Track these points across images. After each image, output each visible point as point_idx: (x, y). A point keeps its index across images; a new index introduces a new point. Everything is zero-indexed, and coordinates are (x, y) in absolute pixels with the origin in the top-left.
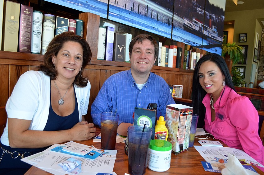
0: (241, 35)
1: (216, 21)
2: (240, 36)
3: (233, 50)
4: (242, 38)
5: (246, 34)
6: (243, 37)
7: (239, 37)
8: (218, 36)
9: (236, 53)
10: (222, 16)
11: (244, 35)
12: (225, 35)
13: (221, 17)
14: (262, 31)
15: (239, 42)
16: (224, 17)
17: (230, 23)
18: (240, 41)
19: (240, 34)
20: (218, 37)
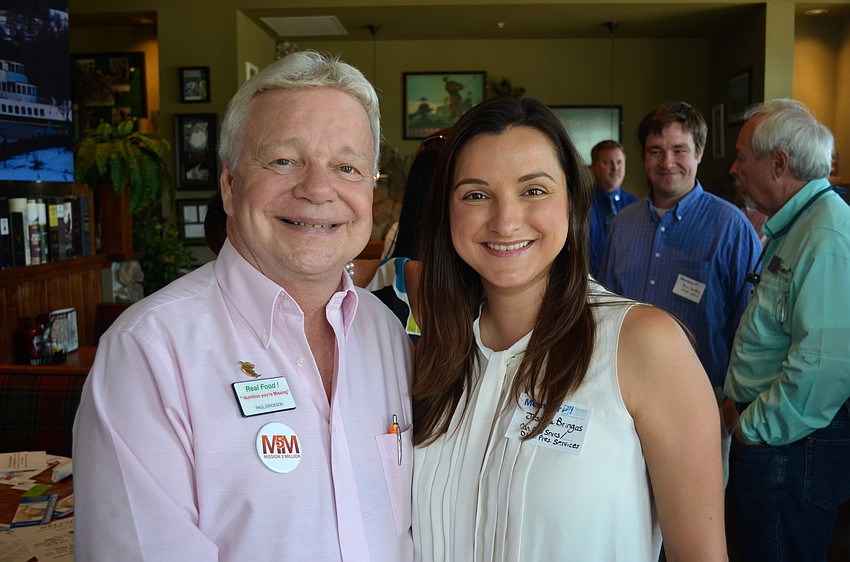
0: (188, 74)
1: (18, 36)
2: (185, 76)
3: (118, 153)
4: (194, 85)
5: (205, 71)
6: (195, 80)
7: (182, 82)
8: (38, 102)
9: (134, 165)
10: (53, 12)
11: (196, 74)
12: (132, 70)
13: (47, 18)
14: (277, 50)
15: (183, 101)
16: (64, 15)
17: (145, 21)
18: (187, 98)
19: (182, 70)
20: (40, 107)
